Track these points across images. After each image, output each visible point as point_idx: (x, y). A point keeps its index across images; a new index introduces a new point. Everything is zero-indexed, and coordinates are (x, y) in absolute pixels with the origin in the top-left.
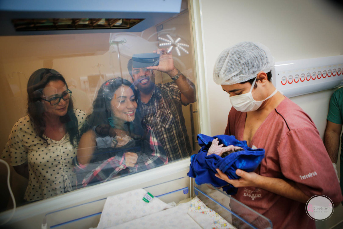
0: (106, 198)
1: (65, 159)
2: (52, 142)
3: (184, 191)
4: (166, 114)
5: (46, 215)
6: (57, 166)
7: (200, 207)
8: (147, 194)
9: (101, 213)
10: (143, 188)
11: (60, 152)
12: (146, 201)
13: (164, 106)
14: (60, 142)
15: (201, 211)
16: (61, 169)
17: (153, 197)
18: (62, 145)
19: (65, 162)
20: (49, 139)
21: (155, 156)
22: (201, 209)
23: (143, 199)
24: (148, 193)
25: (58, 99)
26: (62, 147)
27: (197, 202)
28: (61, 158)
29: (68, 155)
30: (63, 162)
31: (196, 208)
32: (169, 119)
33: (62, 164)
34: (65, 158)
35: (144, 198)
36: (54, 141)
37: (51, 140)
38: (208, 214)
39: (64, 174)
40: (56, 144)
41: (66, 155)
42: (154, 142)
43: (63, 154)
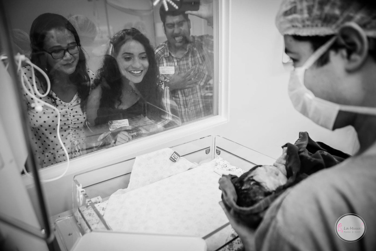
0: (135, 158)
1: (75, 124)
2: (61, 103)
3: (206, 151)
4: (201, 71)
5: (75, 177)
6: (65, 131)
7: (226, 165)
8: (174, 154)
9: (131, 173)
10: (170, 148)
11: (70, 115)
12: (173, 160)
13: (199, 62)
14: (69, 104)
15: (228, 169)
16: (70, 135)
17: (180, 156)
18: (71, 108)
19: (74, 127)
20: (58, 99)
21: (166, 120)
22: (227, 167)
23: (170, 159)
24: (175, 152)
25: (62, 52)
26: (72, 110)
27: (222, 160)
28: (71, 123)
29: (78, 119)
30: (73, 127)
31: (222, 166)
32: (204, 76)
33: (71, 128)
34: (75, 122)
35: (171, 157)
36: (63, 103)
37: (60, 101)
38: (235, 171)
39: (73, 139)
40: (65, 106)
41: (77, 120)
42: (167, 104)
43: (73, 118)
